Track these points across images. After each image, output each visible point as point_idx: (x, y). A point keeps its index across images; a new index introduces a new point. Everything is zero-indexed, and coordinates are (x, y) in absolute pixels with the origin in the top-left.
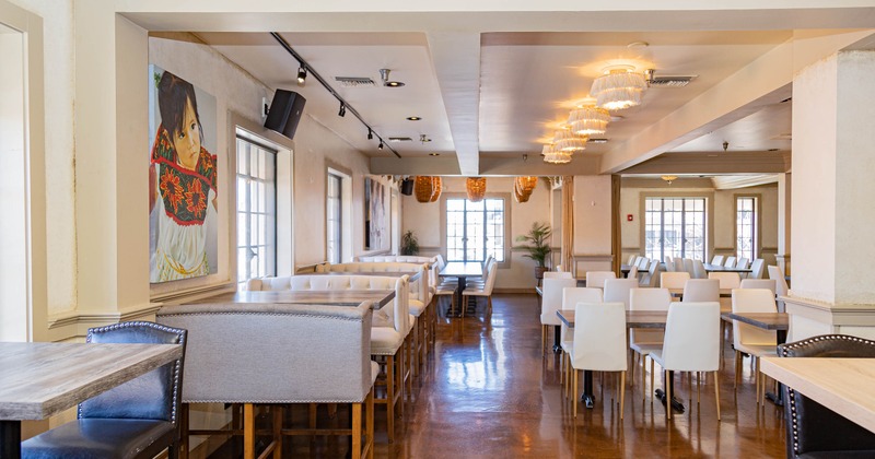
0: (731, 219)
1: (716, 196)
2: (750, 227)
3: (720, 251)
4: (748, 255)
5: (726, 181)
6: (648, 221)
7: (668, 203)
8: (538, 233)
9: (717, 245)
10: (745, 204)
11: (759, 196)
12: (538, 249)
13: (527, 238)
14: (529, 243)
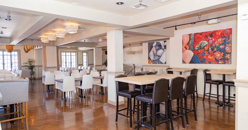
0: (82, 58)
1: (78, 52)
2: (86, 59)
3: (80, 65)
4: (85, 66)
5: (81, 49)
6: (62, 58)
7: (67, 53)
8: (30, 62)
9: (79, 64)
10: (85, 54)
11: (88, 52)
12: (31, 66)
13: (27, 63)
14: (28, 65)
